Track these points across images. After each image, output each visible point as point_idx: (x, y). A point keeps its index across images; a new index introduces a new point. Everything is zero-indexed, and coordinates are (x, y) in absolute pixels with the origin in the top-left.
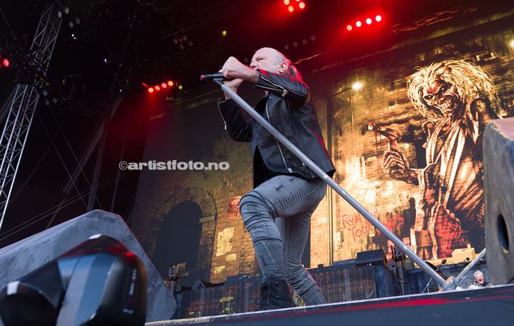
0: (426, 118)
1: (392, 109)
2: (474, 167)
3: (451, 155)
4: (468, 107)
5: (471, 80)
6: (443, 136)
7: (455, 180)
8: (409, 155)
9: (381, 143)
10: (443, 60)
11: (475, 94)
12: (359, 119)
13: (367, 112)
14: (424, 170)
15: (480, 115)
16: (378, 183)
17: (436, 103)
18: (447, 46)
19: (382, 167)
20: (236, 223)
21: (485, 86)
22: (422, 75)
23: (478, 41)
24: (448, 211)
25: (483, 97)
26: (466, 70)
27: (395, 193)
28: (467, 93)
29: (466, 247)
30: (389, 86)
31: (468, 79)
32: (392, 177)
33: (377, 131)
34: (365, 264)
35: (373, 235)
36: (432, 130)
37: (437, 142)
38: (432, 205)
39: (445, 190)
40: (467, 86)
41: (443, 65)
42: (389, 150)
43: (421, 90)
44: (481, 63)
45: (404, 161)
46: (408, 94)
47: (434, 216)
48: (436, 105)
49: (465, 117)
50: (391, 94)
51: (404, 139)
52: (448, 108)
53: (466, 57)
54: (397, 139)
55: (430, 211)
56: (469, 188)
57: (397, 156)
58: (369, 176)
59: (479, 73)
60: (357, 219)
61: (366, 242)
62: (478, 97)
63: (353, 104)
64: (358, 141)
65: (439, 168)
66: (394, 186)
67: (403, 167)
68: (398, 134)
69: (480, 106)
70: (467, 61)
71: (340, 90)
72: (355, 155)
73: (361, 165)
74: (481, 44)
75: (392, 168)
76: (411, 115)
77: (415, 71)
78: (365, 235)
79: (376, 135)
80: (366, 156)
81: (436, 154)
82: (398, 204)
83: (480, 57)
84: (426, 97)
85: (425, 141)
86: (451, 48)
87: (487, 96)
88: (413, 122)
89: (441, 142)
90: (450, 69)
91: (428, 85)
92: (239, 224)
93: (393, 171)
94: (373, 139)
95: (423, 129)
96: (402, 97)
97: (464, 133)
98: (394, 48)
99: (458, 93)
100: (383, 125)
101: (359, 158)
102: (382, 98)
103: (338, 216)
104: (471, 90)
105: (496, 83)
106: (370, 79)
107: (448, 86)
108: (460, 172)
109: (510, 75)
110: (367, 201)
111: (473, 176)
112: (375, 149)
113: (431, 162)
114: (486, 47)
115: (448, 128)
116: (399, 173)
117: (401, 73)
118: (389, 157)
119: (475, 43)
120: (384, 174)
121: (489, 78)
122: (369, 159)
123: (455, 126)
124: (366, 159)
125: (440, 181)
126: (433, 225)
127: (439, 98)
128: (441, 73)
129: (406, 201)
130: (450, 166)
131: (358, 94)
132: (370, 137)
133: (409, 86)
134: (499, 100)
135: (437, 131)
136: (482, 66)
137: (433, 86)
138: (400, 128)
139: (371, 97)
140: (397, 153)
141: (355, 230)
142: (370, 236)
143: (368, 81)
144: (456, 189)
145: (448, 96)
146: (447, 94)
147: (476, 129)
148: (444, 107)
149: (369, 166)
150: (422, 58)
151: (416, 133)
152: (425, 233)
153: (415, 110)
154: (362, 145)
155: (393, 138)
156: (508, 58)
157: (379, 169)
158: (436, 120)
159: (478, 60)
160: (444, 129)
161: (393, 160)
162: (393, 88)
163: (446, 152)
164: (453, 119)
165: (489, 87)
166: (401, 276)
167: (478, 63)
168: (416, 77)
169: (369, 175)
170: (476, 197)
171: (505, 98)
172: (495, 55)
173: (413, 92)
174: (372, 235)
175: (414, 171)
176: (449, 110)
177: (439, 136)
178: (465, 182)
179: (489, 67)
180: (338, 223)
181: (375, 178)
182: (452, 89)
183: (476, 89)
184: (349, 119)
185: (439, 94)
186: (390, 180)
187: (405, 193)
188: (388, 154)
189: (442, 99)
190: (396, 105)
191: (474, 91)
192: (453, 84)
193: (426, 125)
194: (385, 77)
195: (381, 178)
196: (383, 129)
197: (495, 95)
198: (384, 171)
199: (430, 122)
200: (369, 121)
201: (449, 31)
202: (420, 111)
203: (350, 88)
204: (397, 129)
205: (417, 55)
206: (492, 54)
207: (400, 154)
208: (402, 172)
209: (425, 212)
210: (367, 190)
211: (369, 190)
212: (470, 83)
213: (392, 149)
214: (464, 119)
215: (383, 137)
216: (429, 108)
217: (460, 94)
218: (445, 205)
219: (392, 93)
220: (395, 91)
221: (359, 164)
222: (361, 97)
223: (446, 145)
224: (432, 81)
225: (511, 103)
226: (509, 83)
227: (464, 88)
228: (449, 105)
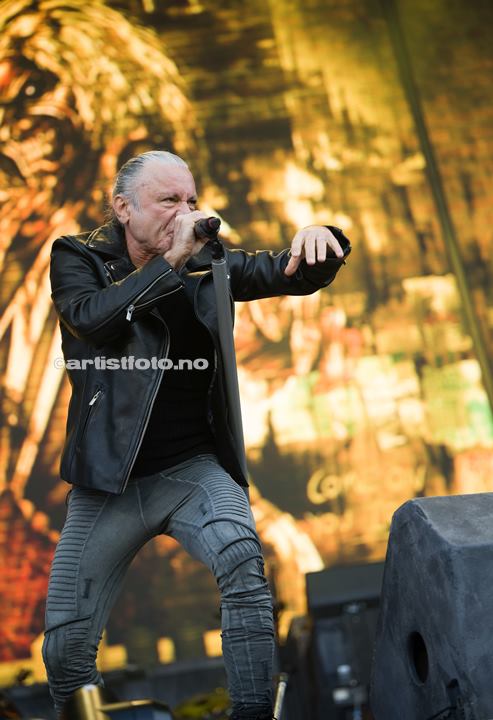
3: (48, 320)
4: (109, 163)
5: (123, 71)
6: (24, 252)
7: (55, 407)
11: (132, 123)
17: (5, 136)
21: (164, 101)
24: (27, 508)
28: (107, 115)
31: (112, 68)
39: (20, 436)
40: (108, 94)
48: (5, 143)
49: (98, 196)
52: (46, 157)
59: (149, 52)
62: (141, 133)
89: (14, 275)
90: (56, 26)
99: (77, 112)
104: (121, 109)
105: (196, 94)
107: (45, 81)
109: (241, 78)
115: (40, 224)
121: (181, 74)
123: (65, 222)
125: (7, 406)
127: (18, 118)
128: (25, 33)
130: (41, 356)
135: (6, 231)
144: (57, 435)
145: (46, 118)
146: (41, 108)
148: (33, 154)
156: (240, 19)
159: (149, 7)
160: (29, 230)
163: (28, 308)
164: (60, 198)
165: (175, 104)
171: (223, 147)
177: (10, 250)
179: (181, 39)
182: (59, 97)
183: (135, 105)
191: (129, 114)
192: (66, 77)
197: (192, 134)
212: (119, 81)
217: (86, 114)
218: (18, 488)
223: (31, 285)
225: (240, 169)
226: (235, 100)
227: (98, 95)
228: (48, 149)
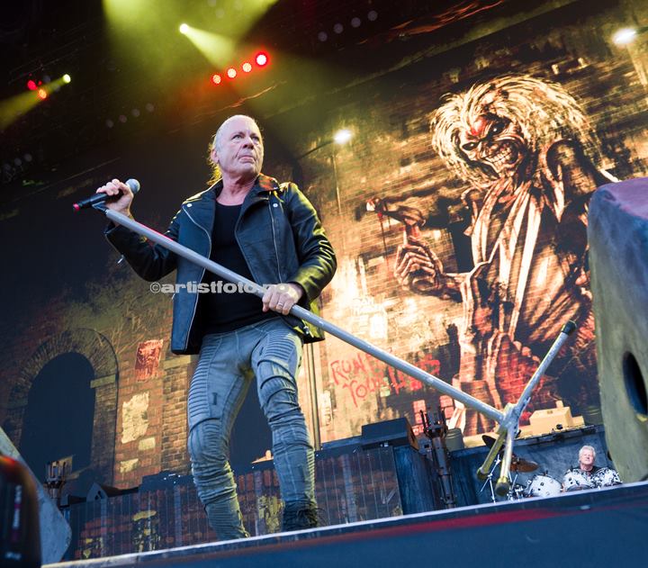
0: (468, 183)
1: (406, 172)
2: (559, 263)
3: (517, 245)
4: (543, 157)
5: (545, 109)
6: (501, 212)
7: (527, 289)
8: (441, 249)
9: (391, 233)
10: (491, 79)
11: (553, 134)
12: (350, 193)
13: (364, 180)
14: (469, 275)
15: (566, 170)
16: (390, 302)
17: (484, 155)
18: (497, 53)
19: (396, 275)
20: (151, 384)
21: (571, 119)
22: (457, 108)
23: (554, 39)
24: (518, 344)
25: (570, 138)
26: (534, 93)
27: (421, 318)
28: (539, 133)
29: (555, 406)
30: (398, 133)
31: (540, 108)
32: (414, 290)
33: (382, 211)
34: (377, 445)
35: (388, 394)
36: (481, 203)
37: (490, 224)
38: (489, 334)
39: (509, 307)
40: (538, 122)
41: (492, 88)
42: (405, 244)
43: (456, 134)
44: (562, 79)
45: (433, 262)
46: (433, 143)
47: (492, 355)
48: (484, 159)
49: (538, 175)
50: (404, 146)
51: (430, 223)
52: (507, 162)
53: (533, 70)
54: (419, 223)
55: (485, 346)
56: (553, 302)
57: (420, 253)
58: (374, 292)
60: (357, 367)
61: (375, 407)
62: (560, 138)
63: (338, 169)
64: (350, 232)
65: (498, 269)
66: (419, 306)
67: (432, 271)
68: (420, 215)
69: (564, 155)
70: (535, 76)
71: (314, 145)
72: (347, 257)
73: (359, 274)
74: (559, 45)
75: (412, 275)
76: (441, 180)
77: (444, 102)
78: (373, 394)
79: (381, 220)
80: (366, 256)
81: (490, 245)
82: (429, 336)
83: (559, 68)
84: (466, 147)
85: (468, 223)
86: (505, 57)
87: (576, 135)
88: (445, 192)
89: (497, 224)
90: (505, 94)
91: (469, 124)
92: (157, 387)
93: (415, 280)
94: (377, 226)
95: (464, 203)
96: (422, 150)
97: (538, 205)
98: (403, 64)
99: (522, 135)
100: (393, 200)
101: (353, 262)
102: (387, 154)
103: (324, 364)
104: (546, 128)
105: (590, 111)
106: (364, 123)
107: (503, 123)
108: (534, 274)
109: (616, 96)
110: (373, 335)
111: (559, 280)
112: (380, 243)
113: (482, 260)
114: (568, 49)
115: (508, 197)
116: (425, 283)
117: (418, 108)
118: (407, 256)
119: (548, 43)
120: (400, 286)
121: (578, 103)
122: (372, 263)
123: (521, 193)
124: (366, 262)
125: (501, 292)
126: (493, 371)
127: (490, 145)
128: (489, 102)
129: (441, 331)
130: (516, 265)
131: (344, 151)
132: (371, 224)
133: (433, 128)
134: (598, 141)
135: (490, 203)
136: (563, 83)
137: (477, 125)
138: (423, 205)
139: (369, 154)
140: (420, 249)
141: (355, 386)
142: (382, 395)
143: (361, 127)
144: (530, 305)
145: (505, 141)
146: (502, 137)
147: (560, 196)
148: (500, 162)
149: (372, 273)
150: (455, 78)
151: (452, 210)
152: (478, 385)
153: (448, 170)
154: (357, 239)
155: (412, 223)
156: (611, 65)
157: (390, 277)
158: (485, 186)
159: (556, 72)
160: (502, 200)
161: (414, 260)
162: (405, 135)
163: (507, 240)
164: (518, 181)
165: (577, 120)
166: (442, 463)
167: (556, 79)
168: (446, 111)
169: (373, 289)
170: (567, 316)
171: (609, 136)
172: (586, 62)
173: (441, 139)
174: (385, 393)
175: (452, 278)
176: (508, 166)
177: (493, 212)
178: (546, 291)
179: (576, 84)
180: (325, 376)
181: (384, 294)
182: (511, 129)
183: (554, 125)
184: (333, 195)
185: (489, 140)
186: (411, 295)
187: (439, 318)
188: (405, 251)
189: (494, 147)
190: (414, 164)
191: (551, 129)
192: (514, 119)
193: (468, 195)
194: (391, 117)
195: (394, 294)
196: (393, 208)
198: (400, 280)
199: (475, 190)
200: (367, 196)
201: (500, 25)
202: (457, 172)
203: (330, 142)
204: (418, 207)
205: (444, 74)
206: (580, 60)
207: (426, 249)
208: (432, 281)
209: (477, 348)
210: (371, 315)
211: (376, 316)
212: (544, 115)
213: (410, 242)
214: (536, 179)
215: (394, 222)
216: (472, 165)
217: (527, 135)
218: (511, 334)
219: (404, 143)
220: (411, 140)
221: (355, 272)
222: (351, 154)
223: (507, 228)
224: (476, 117)
225: (622, 146)
226: (614, 109)
227: (532, 124)
228: (508, 157)
